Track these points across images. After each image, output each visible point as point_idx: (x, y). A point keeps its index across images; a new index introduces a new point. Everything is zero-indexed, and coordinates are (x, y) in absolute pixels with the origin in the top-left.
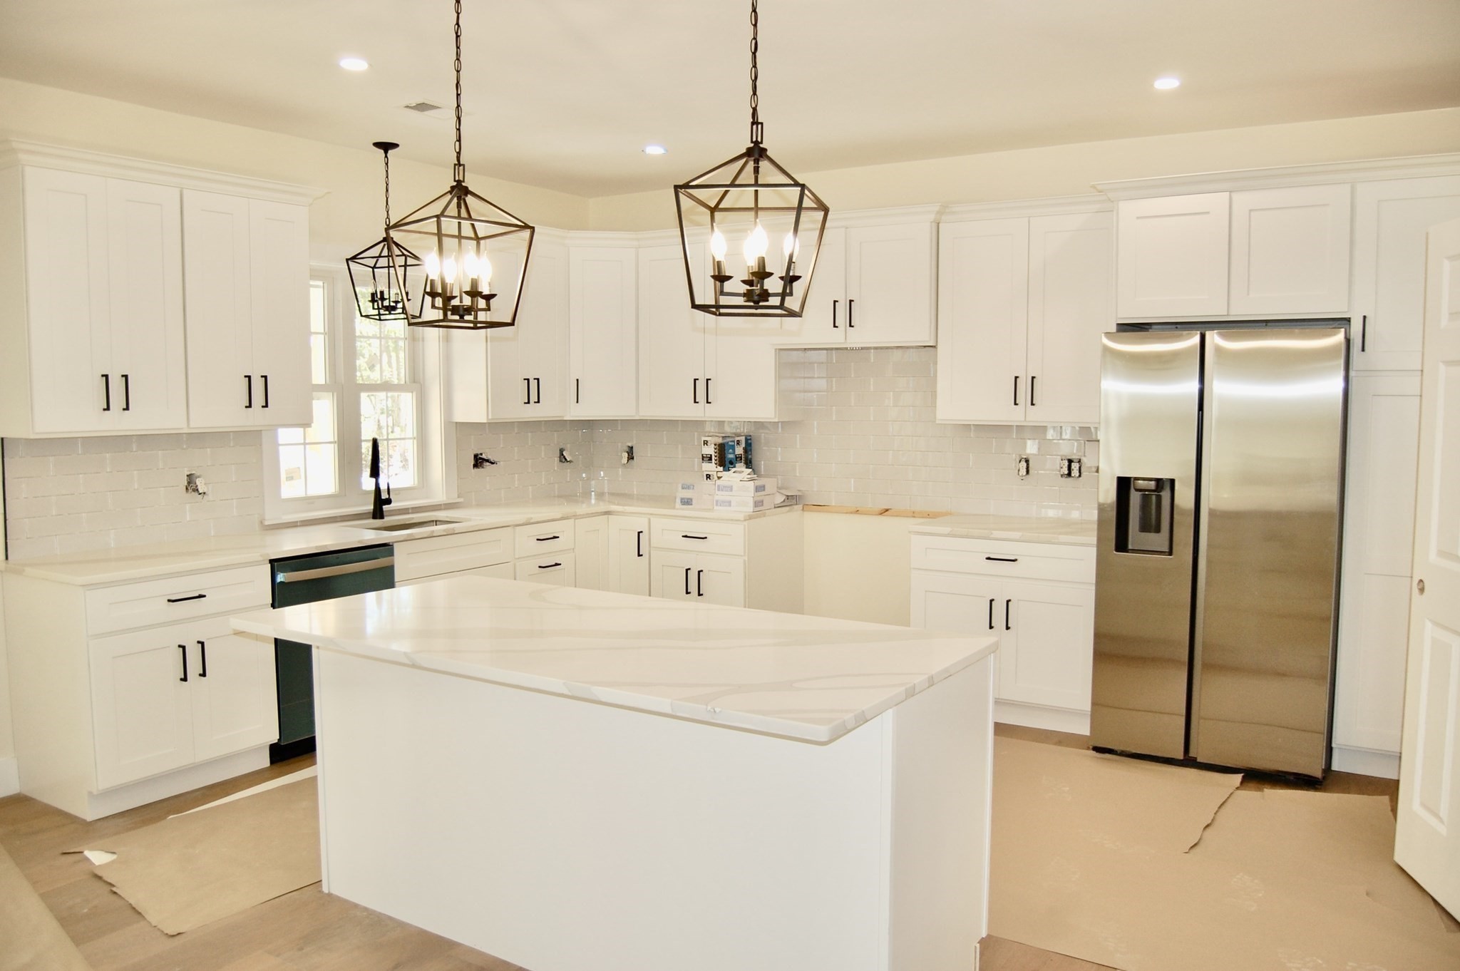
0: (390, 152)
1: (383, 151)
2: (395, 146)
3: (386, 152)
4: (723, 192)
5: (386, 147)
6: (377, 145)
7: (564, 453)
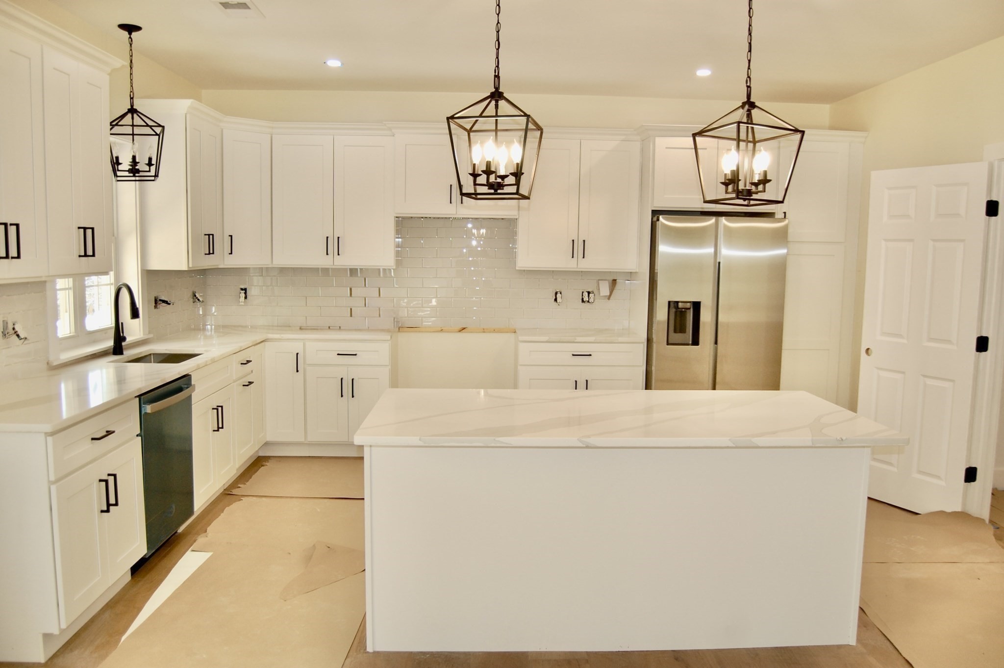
0: (133, 33)
1: (127, 33)
2: (138, 28)
3: (130, 34)
5: (131, 29)
6: (123, 27)
7: (196, 295)
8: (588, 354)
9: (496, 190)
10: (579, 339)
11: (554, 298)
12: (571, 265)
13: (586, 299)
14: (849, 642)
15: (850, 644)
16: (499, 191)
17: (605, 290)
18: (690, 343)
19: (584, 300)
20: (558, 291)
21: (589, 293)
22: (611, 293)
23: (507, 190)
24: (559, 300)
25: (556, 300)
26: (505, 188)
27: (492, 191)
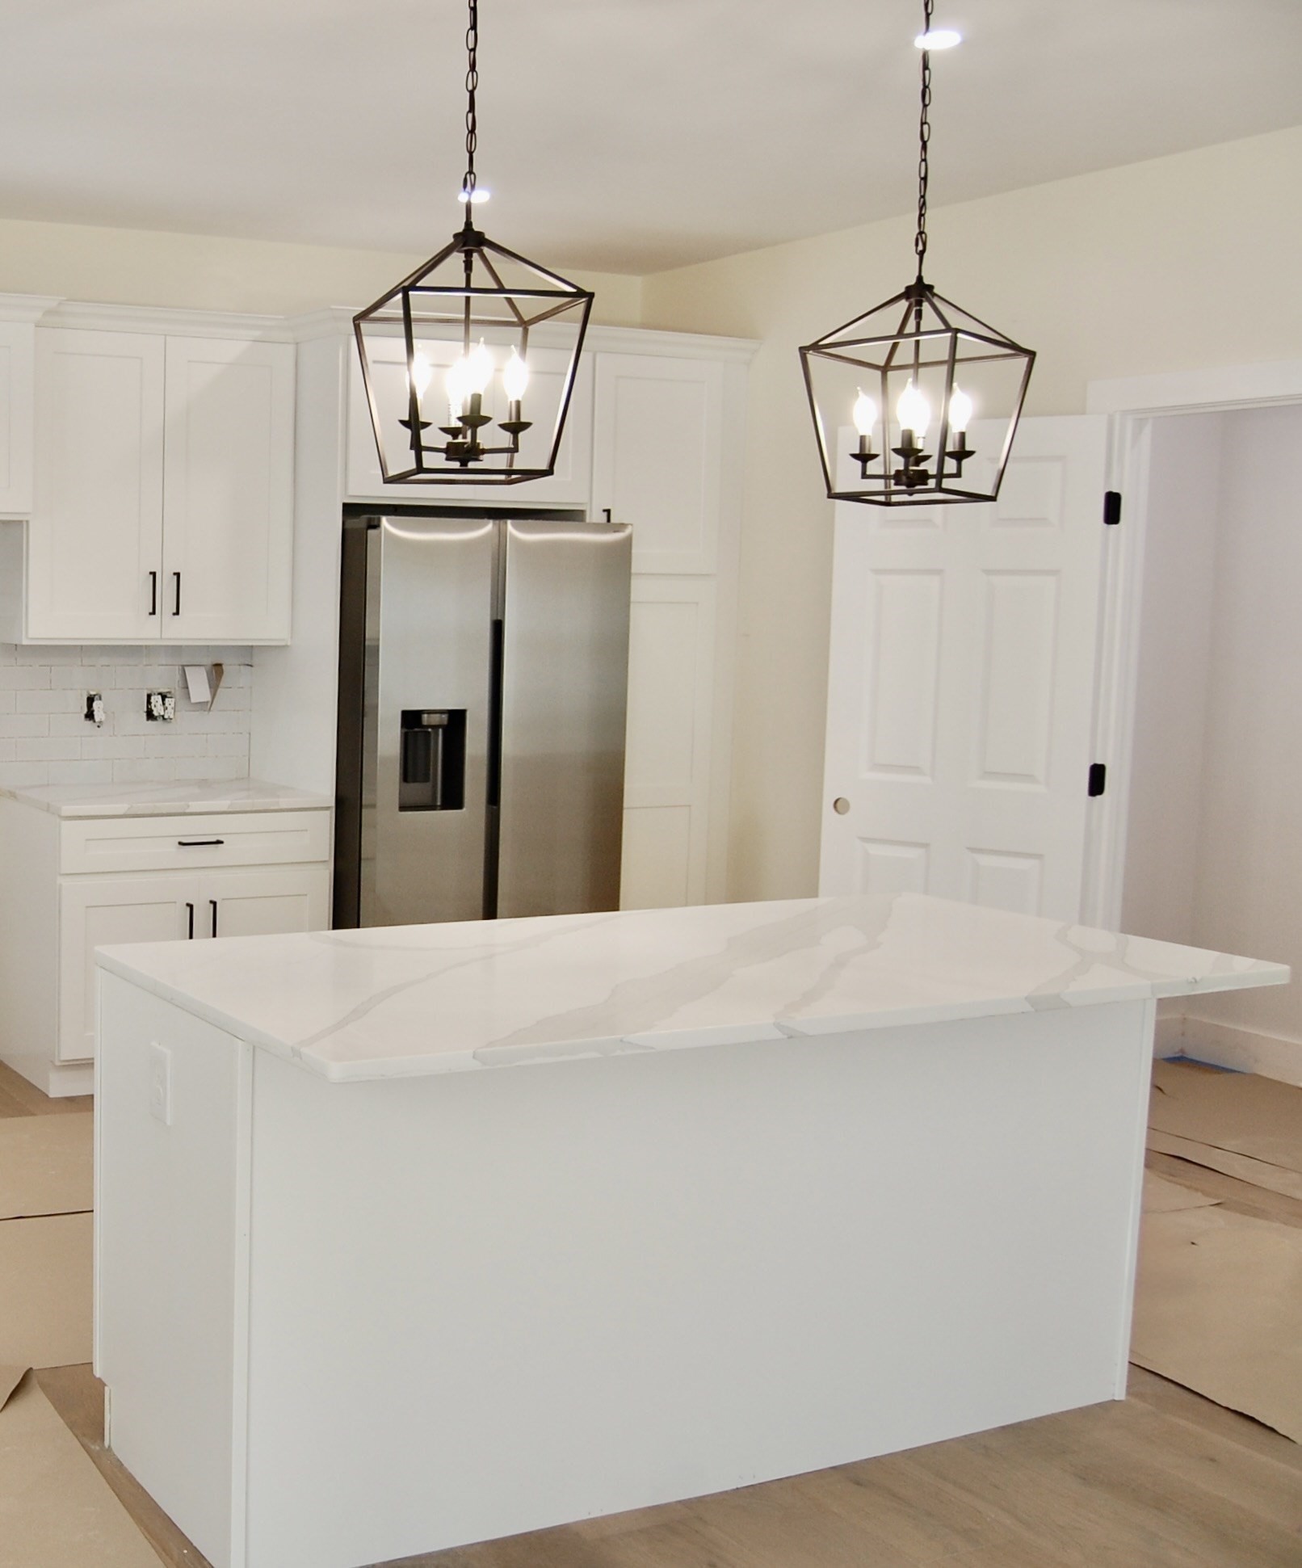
4: (890, 346)
8: (214, 840)
9: (464, 463)
10: (195, 806)
11: (85, 710)
12: (149, 631)
13: (158, 710)
14: (1113, 1395)
15: (1116, 1399)
16: (472, 465)
17: (199, 689)
18: (439, 803)
19: (155, 713)
20: (93, 693)
21: (164, 697)
22: (214, 696)
23: (487, 461)
24: (98, 716)
25: (90, 716)
26: (485, 457)
27: (456, 465)
